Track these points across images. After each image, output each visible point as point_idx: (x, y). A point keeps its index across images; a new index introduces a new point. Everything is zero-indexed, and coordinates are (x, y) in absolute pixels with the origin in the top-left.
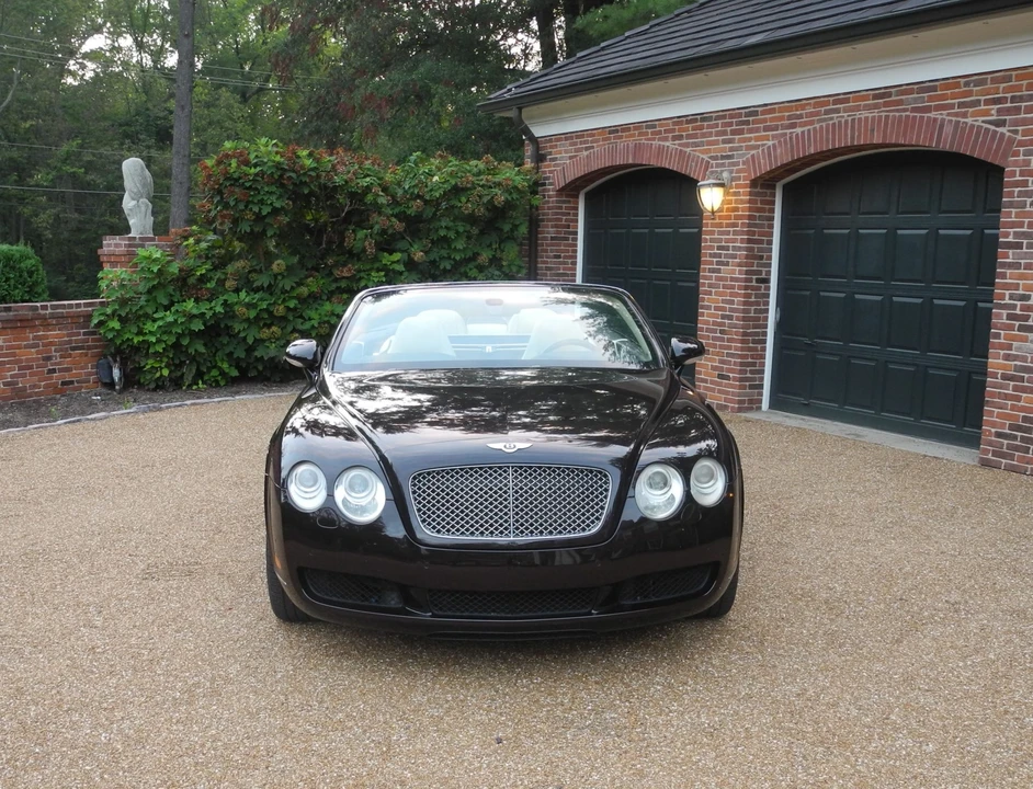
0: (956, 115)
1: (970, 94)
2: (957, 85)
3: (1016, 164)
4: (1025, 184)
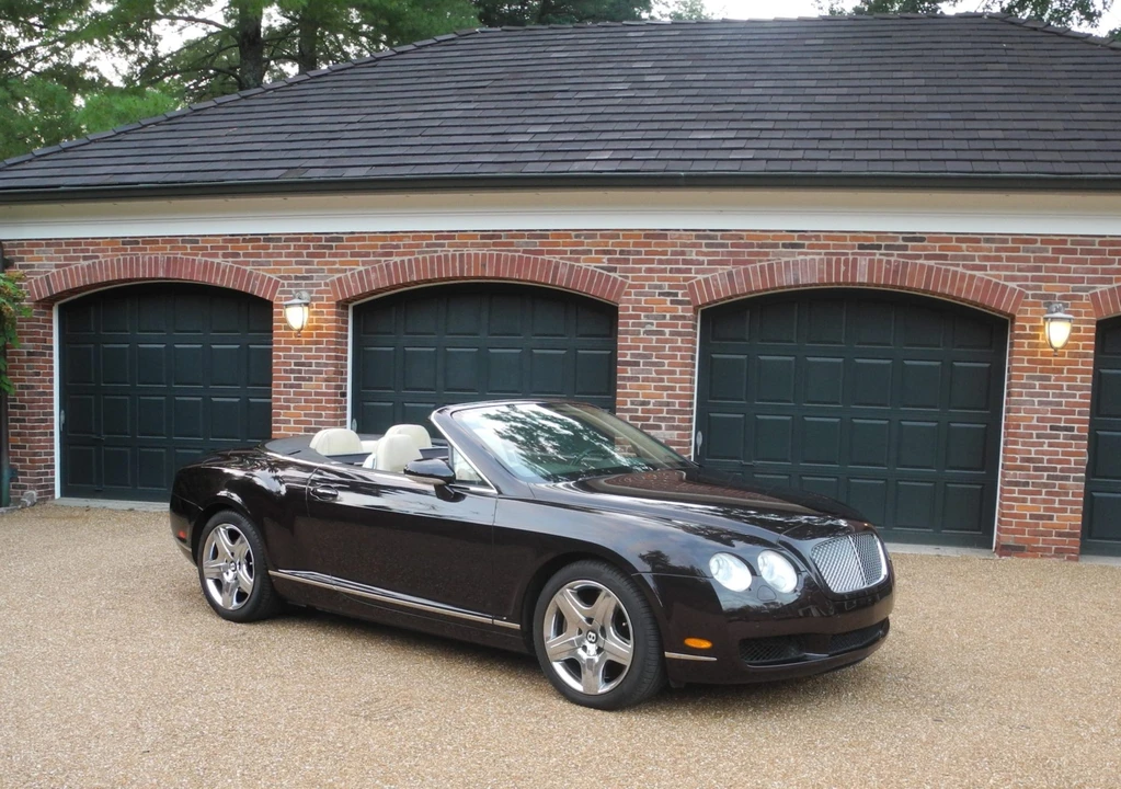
0: (569, 259)
1: (582, 244)
2: (569, 236)
3: (629, 301)
4: (638, 317)
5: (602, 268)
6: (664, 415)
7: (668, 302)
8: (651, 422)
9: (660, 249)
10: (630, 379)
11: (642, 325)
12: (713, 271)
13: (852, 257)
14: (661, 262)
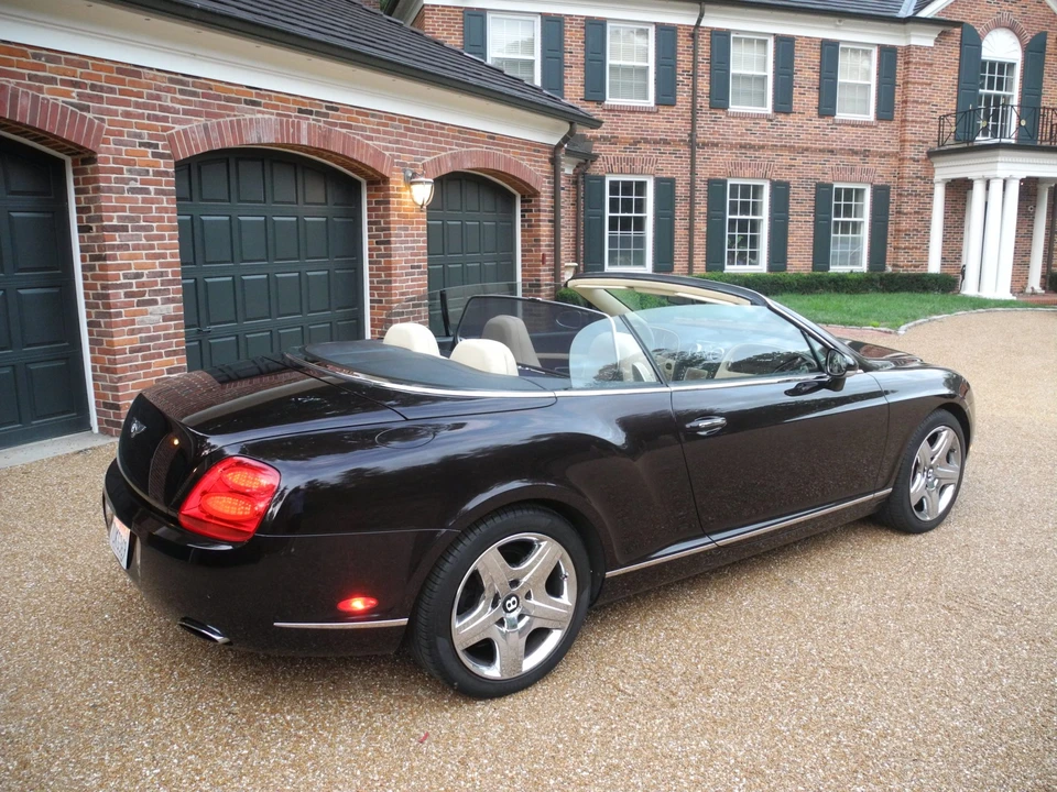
1: (43, 68)
2: (25, 55)
3: (108, 151)
4: (120, 171)
5: (72, 104)
6: (159, 287)
7: (150, 155)
8: (147, 297)
9: (135, 90)
10: (119, 247)
11: (125, 181)
12: (189, 121)
13: (296, 120)
14: (137, 105)
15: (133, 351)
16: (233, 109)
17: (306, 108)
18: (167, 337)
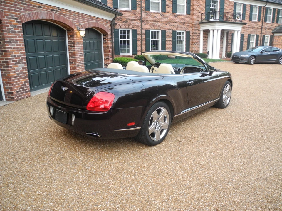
3: (5, 20)
4: (8, 26)
6: (20, 59)
7: (15, 21)
8: (18, 62)
9: (10, 2)
10: (10, 48)
11: (10, 29)
12: (24, 12)
13: (51, 13)
14: (11, 7)
15: (15, 77)
16: (35, 9)
17: (53, 9)
18: (23, 73)
